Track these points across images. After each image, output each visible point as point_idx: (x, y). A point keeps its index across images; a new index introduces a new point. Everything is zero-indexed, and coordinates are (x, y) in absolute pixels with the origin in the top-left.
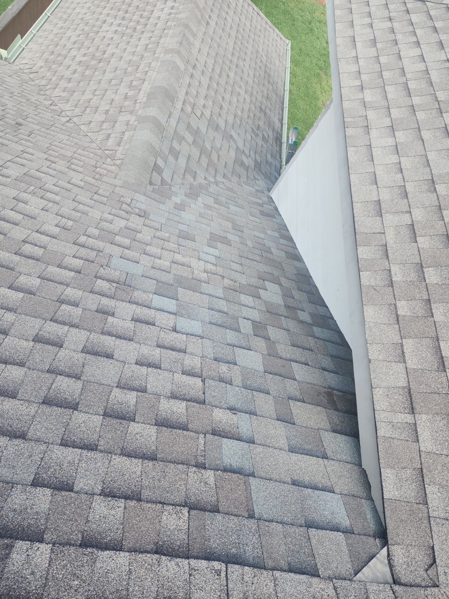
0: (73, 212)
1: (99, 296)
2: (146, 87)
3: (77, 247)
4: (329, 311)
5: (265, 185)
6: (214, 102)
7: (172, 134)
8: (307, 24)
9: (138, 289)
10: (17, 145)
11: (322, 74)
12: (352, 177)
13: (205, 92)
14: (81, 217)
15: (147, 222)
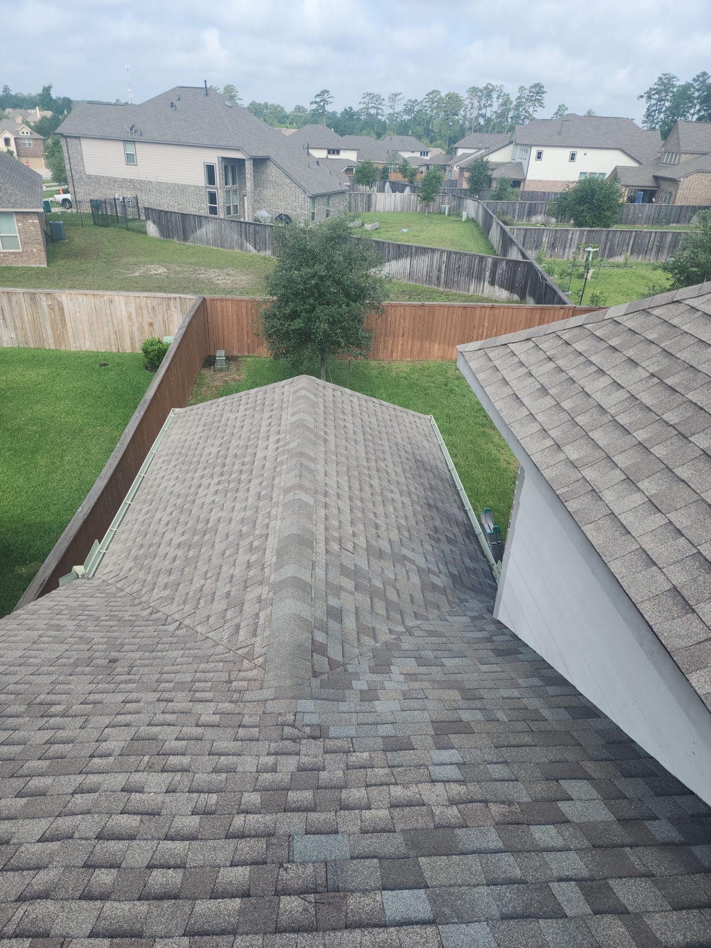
0: (214, 775)
1: (292, 935)
2: (272, 543)
3: (233, 842)
4: (701, 800)
5: (481, 605)
6: (364, 524)
7: (324, 589)
8: (443, 387)
9: (352, 891)
10: (115, 695)
11: (488, 431)
12: (613, 566)
13: (349, 516)
14: (227, 779)
15: (329, 744)
